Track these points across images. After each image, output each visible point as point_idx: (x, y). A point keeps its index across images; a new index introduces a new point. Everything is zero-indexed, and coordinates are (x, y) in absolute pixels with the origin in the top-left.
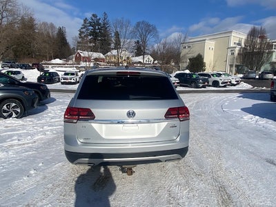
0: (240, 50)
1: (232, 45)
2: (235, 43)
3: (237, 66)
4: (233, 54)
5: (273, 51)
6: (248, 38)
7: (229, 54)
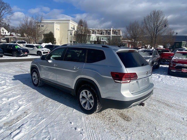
0: (75, 32)
1: (70, 29)
2: (72, 28)
3: (74, 42)
4: (71, 34)
5: (91, 35)
6: (78, 26)
7: (69, 34)
